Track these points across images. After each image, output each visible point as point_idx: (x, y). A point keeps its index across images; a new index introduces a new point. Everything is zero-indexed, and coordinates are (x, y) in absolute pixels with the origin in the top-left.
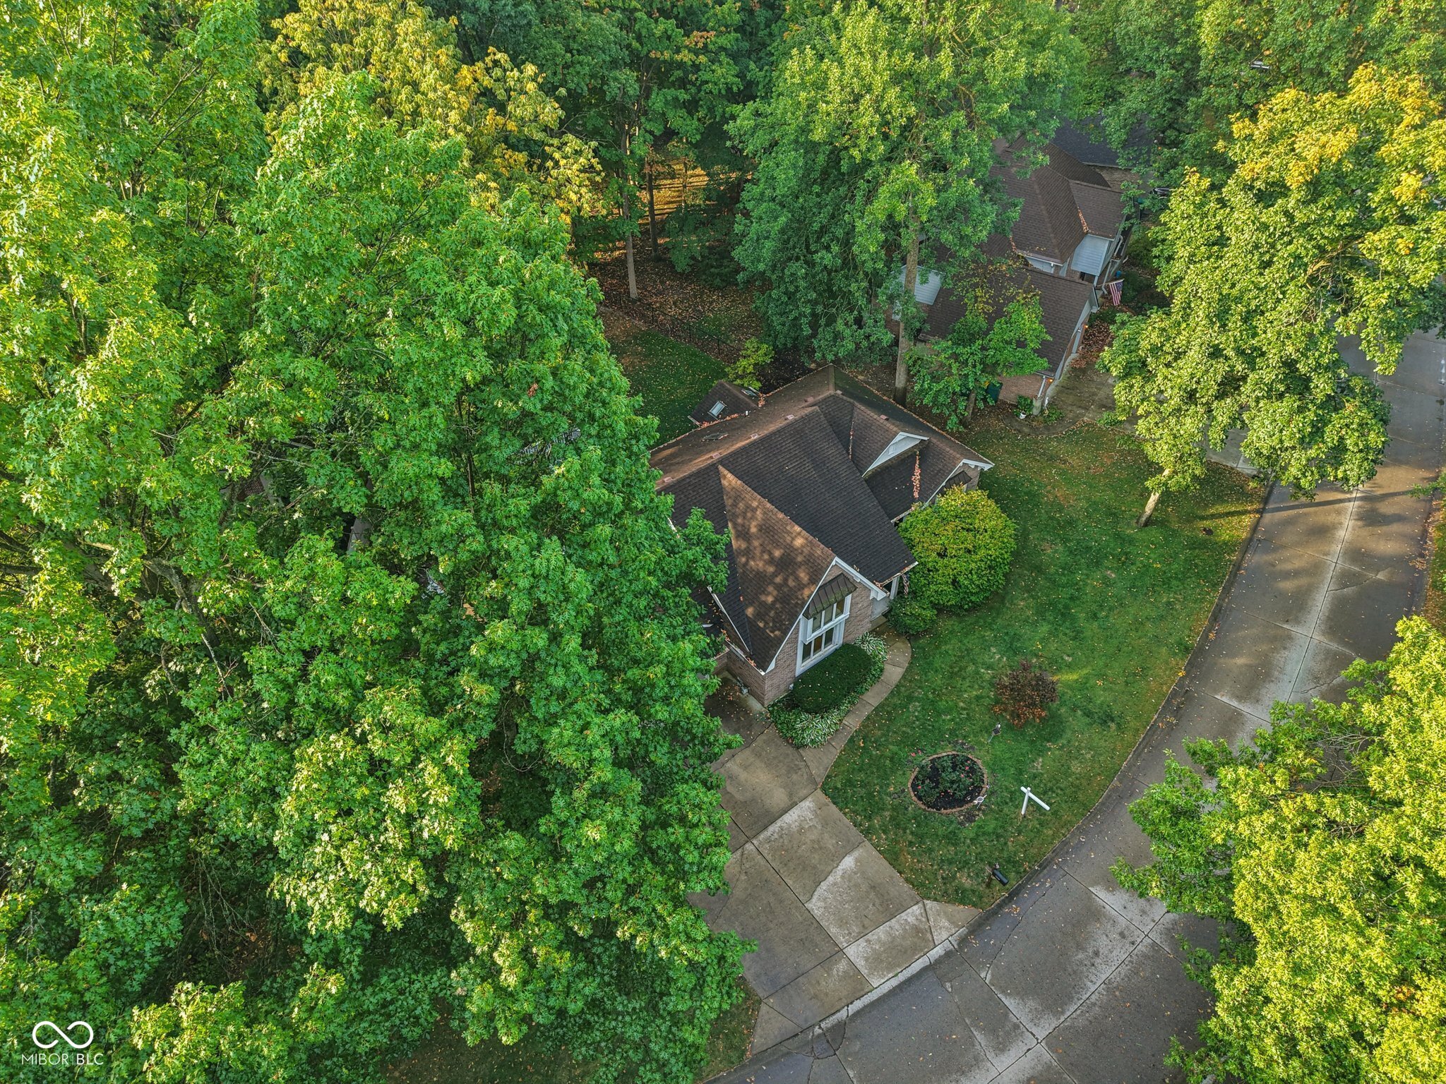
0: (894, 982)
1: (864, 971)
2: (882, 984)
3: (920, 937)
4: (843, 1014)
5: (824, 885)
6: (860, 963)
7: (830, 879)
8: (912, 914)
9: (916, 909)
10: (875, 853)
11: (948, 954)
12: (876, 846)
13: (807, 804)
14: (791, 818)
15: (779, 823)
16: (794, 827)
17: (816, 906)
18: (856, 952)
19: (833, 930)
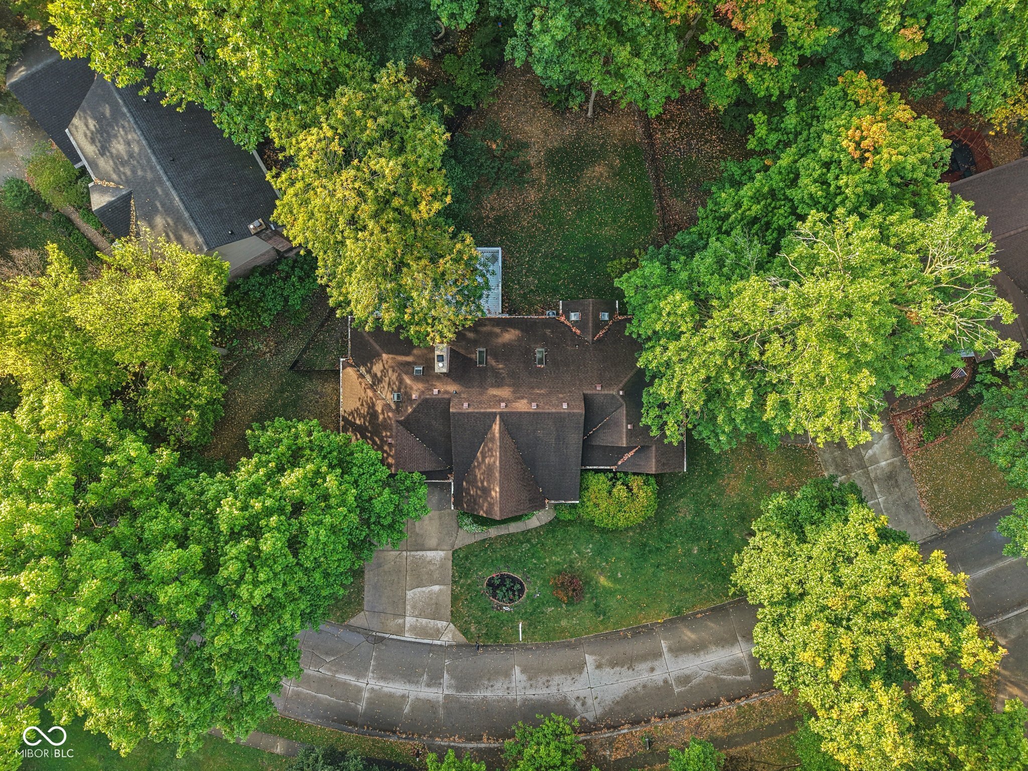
0: (413, 640)
1: (406, 629)
2: (408, 637)
3: (438, 633)
4: (387, 636)
5: (419, 589)
6: (407, 625)
7: (424, 589)
8: (441, 624)
9: (445, 623)
10: (449, 592)
11: (441, 646)
12: (453, 590)
13: (442, 554)
14: (430, 554)
15: (424, 553)
16: (428, 559)
17: (410, 594)
18: (410, 621)
19: (408, 607)
